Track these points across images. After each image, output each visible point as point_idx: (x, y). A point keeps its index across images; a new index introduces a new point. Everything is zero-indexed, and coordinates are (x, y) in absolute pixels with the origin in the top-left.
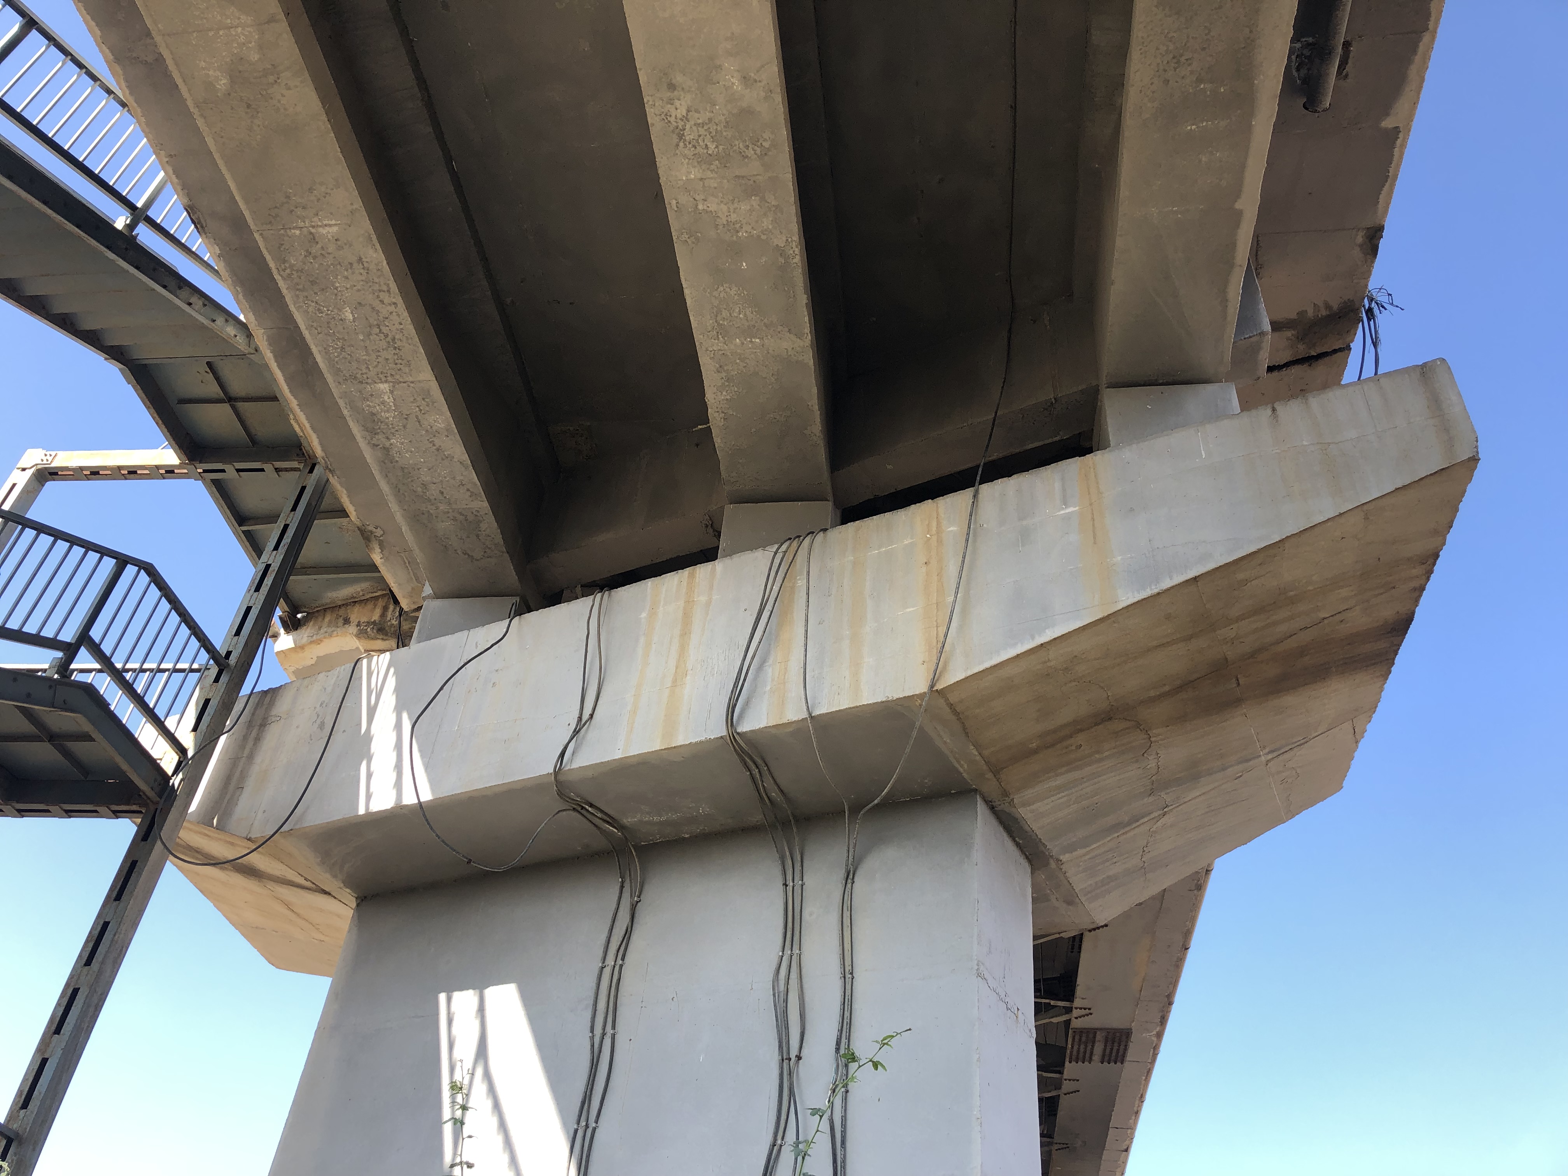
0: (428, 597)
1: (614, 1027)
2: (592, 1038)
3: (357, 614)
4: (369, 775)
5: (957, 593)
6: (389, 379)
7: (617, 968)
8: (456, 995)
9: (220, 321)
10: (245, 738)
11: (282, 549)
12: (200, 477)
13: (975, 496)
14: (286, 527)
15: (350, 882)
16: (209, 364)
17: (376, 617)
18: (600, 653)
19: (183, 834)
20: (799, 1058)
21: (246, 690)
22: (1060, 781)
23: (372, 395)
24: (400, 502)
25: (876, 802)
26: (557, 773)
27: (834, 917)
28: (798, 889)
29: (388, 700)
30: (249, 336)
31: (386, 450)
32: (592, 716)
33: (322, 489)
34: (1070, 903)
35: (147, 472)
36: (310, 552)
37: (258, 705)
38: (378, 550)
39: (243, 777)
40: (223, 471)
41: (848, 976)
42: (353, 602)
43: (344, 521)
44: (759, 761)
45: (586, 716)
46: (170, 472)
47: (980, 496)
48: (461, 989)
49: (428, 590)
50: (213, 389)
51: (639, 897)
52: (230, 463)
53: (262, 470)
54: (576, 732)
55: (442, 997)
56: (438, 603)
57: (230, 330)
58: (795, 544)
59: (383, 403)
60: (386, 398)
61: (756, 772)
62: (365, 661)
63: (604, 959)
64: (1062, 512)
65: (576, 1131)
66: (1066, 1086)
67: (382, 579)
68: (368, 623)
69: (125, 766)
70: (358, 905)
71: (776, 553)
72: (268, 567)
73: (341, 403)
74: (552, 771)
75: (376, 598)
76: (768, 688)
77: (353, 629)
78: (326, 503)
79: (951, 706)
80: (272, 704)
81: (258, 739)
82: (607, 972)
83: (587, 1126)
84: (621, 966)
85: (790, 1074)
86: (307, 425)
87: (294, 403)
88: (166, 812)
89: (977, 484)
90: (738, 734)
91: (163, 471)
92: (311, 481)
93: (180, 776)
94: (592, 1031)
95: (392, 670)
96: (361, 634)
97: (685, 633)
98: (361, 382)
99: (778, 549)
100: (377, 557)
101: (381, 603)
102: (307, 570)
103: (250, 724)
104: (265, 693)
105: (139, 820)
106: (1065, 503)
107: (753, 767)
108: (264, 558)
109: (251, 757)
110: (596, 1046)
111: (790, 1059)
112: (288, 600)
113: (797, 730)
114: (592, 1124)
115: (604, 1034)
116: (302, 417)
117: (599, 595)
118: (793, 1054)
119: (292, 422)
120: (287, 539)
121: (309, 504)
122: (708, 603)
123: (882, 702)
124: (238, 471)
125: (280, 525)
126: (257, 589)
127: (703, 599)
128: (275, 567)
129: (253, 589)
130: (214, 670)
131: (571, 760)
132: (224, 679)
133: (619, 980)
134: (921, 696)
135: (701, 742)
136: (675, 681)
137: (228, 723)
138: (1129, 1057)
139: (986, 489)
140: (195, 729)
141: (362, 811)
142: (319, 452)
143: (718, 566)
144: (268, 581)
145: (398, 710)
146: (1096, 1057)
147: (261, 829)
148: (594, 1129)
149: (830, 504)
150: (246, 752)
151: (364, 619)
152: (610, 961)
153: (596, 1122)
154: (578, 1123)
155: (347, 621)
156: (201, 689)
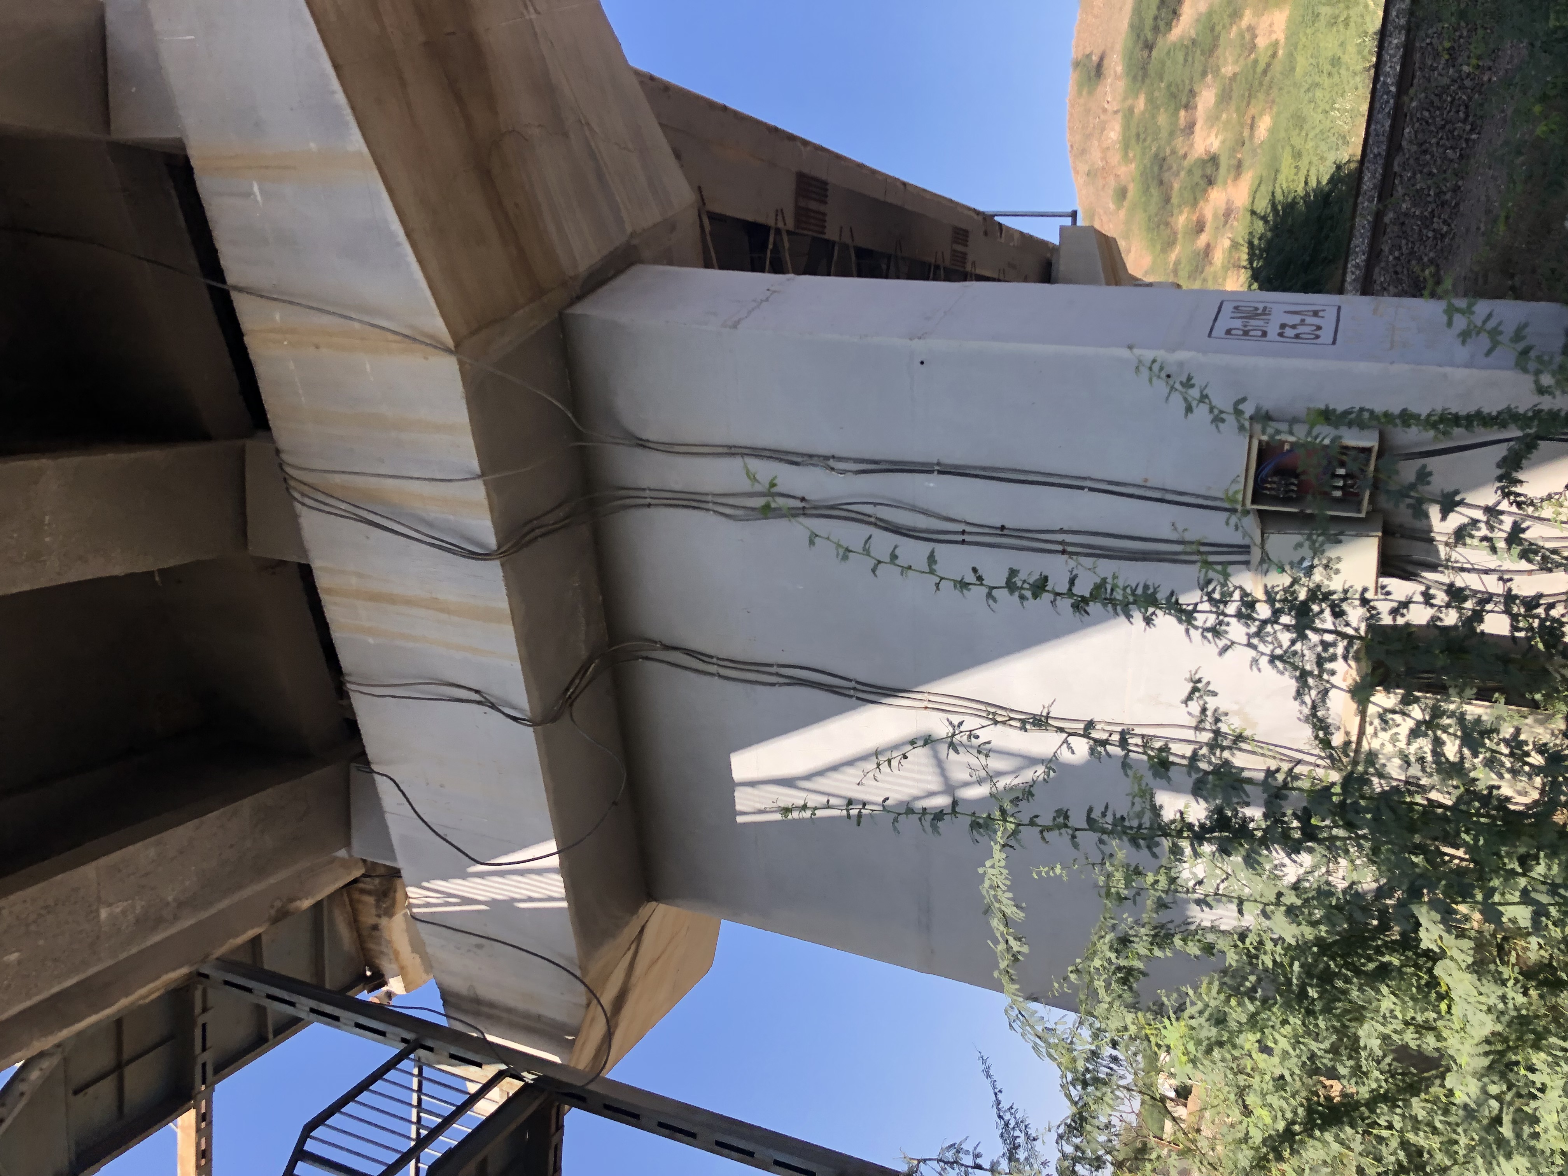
0: (349, 852)
1: (771, 665)
2: (781, 685)
3: (368, 918)
4: (531, 899)
5: (351, 319)
6: (94, 907)
7: (721, 663)
8: (738, 807)
9: (22, 1087)
10: (490, 1017)
11: (293, 998)
12: (211, 1088)
13: (240, 290)
14: (269, 996)
15: (634, 909)
16: (76, 1092)
17: (371, 900)
18: (411, 684)
19: (581, 1066)
20: (803, 499)
21: (443, 1021)
22: (551, 227)
23: (114, 925)
24: (240, 887)
25: (570, 415)
26: (533, 723)
27: (681, 461)
28: (653, 494)
29: (456, 886)
30: (42, 1055)
31: (181, 904)
32: (477, 692)
33: (227, 963)
34: (673, 228)
35: (203, 1141)
36: (299, 970)
37: (458, 1008)
38: (298, 903)
39: (527, 1016)
40: (204, 1065)
41: (733, 450)
42: (355, 922)
43: (264, 939)
44: (526, 529)
45: (477, 697)
46: (204, 1118)
47: (241, 285)
48: (734, 803)
49: (342, 853)
50: (107, 1087)
51: (656, 642)
52: (194, 1058)
53: (204, 1026)
54: (493, 706)
55: (740, 819)
56: (355, 843)
57: (35, 1075)
58: (292, 483)
59: (124, 912)
60: (118, 910)
61: (538, 532)
62: (415, 910)
63: (712, 674)
64: (259, 198)
65: (858, 698)
66: (847, 239)
67: (330, 897)
68: (378, 906)
69: (513, 1126)
70: (655, 900)
71: (303, 504)
72: (312, 1010)
73: (123, 956)
74: (531, 729)
75: (351, 901)
76: (451, 517)
77: (384, 922)
78: (246, 959)
79: (473, 333)
80: (457, 995)
81: (491, 1005)
82: (723, 672)
83: (854, 689)
84: (718, 659)
85: (815, 508)
86: (151, 986)
87: (124, 1002)
88: (560, 1083)
89: (225, 287)
90: (499, 548)
91: (203, 1125)
92: (218, 975)
93: (524, 1074)
94: (773, 685)
95: (425, 884)
96: (389, 913)
97: (392, 599)
98: (98, 937)
99: (299, 502)
100: (306, 903)
101: (356, 895)
102: (319, 972)
103: (477, 1014)
104: (445, 1003)
105: (567, 1107)
106: (249, 194)
107: (532, 535)
108: (302, 1015)
109: (509, 1010)
110: (787, 681)
111: (804, 508)
112: (351, 987)
113: (494, 490)
114: (853, 684)
115: (778, 675)
116: (143, 991)
117: (349, 686)
118: (800, 504)
119: (147, 1000)
120: (285, 995)
121: (245, 976)
122: (360, 576)
123: (468, 404)
124: (204, 1049)
125: (267, 1003)
126: (337, 1019)
127: (354, 581)
128: (313, 1004)
129: (336, 1023)
130: (421, 1053)
131: (521, 710)
132: (429, 1043)
133: (731, 661)
134: (461, 363)
135: (506, 585)
136: (442, 610)
137: (475, 1035)
138: (823, 176)
139: (232, 278)
140: (479, 1065)
141: (564, 904)
142: (184, 970)
143: (318, 564)
144: (328, 1009)
145: (465, 876)
146: (822, 208)
147: (580, 994)
148: (858, 683)
149: (249, 444)
150: (504, 1015)
151: (373, 911)
152: (713, 669)
153: (850, 680)
154: (851, 697)
155: (375, 927)
156: (439, 1063)
